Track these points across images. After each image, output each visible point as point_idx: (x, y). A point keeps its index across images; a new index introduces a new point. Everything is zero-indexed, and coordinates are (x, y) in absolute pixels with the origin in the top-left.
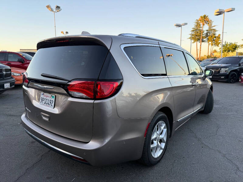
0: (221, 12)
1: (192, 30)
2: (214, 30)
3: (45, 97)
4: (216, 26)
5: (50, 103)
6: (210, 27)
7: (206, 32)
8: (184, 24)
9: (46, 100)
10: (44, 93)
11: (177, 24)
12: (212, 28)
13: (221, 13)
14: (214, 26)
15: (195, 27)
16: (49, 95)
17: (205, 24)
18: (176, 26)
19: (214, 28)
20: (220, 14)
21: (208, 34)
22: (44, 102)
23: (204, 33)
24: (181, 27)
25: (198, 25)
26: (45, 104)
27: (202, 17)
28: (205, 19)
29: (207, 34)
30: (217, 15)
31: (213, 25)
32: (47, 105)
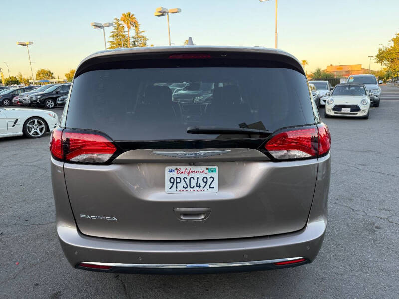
0: (165, 12)
1: (111, 34)
2: (143, 37)
4: (145, 32)
5: (206, 183)
6: (137, 32)
7: (132, 40)
8: (108, 25)
10: (177, 169)
11: (95, 23)
12: (140, 35)
13: (164, 14)
14: (143, 32)
15: (115, 31)
17: (132, 27)
18: (95, 26)
19: (142, 34)
20: (162, 15)
21: (136, 43)
23: (130, 41)
24: (102, 29)
25: (119, 28)
27: (124, 15)
28: (129, 19)
29: (134, 44)
30: (159, 16)
31: (141, 30)
32: (196, 189)
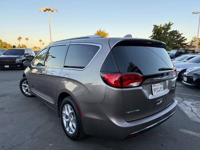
3: (156, 88)
5: (161, 89)
9: (157, 89)
10: (155, 85)
16: (159, 84)
22: (156, 91)
26: (158, 92)
32: (159, 92)
